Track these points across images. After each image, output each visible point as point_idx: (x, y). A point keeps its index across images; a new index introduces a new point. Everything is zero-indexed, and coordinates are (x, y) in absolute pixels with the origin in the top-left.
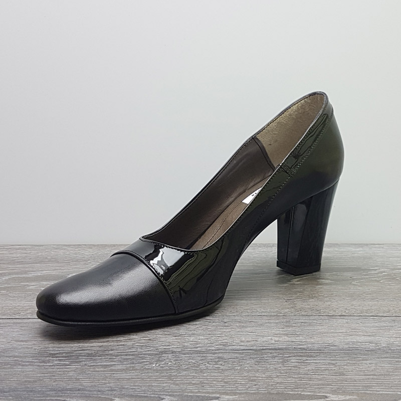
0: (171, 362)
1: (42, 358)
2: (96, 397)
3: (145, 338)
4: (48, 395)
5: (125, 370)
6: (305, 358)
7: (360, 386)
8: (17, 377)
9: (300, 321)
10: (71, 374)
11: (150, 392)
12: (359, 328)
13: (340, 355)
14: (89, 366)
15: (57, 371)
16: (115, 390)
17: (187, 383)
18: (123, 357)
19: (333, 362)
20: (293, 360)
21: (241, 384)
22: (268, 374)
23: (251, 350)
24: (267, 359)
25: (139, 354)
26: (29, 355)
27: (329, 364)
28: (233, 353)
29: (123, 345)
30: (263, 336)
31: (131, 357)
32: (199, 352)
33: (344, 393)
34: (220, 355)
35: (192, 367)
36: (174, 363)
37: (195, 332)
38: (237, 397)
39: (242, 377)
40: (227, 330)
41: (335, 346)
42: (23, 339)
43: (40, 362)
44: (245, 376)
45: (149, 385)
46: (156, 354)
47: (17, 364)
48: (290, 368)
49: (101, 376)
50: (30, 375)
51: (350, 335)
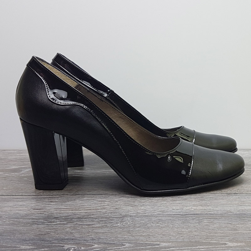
0: (130, 222)
1: (50, 220)
2: (83, 244)
3: (113, 208)
4: (54, 243)
5: (102, 227)
6: (212, 220)
7: (246, 237)
8: (34, 231)
9: (209, 197)
10: (68, 230)
11: (117, 241)
12: (246, 201)
13: (234, 218)
14: (79, 225)
15: (59, 228)
16: (95, 240)
17: (139, 235)
18: (99, 219)
19: (230, 222)
20: (205, 221)
21: (173, 236)
22: (189, 230)
23: (179, 215)
24: (189, 221)
25: (110, 217)
26: (41, 218)
27: (228, 223)
28: (168, 217)
29: (100, 212)
30: (186, 206)
31: (105, 219)
32: (147, 216)
33: (237, 241)
34: (160, 218)
35: (142, 225)
36: (132, 223)
37: (144, 204)
38: (170, 244)
39: (173, 231)
40: (164, 203)
41: (231, 212)
42: (38, 208)
43: (48, 222)
44: (175, 231)
45: (116, 237)
46: (120, 217)
47: (34, 223)
48: (203, 226)
49: (86, 231)
50: (42, 231)
51: (241, 206)
